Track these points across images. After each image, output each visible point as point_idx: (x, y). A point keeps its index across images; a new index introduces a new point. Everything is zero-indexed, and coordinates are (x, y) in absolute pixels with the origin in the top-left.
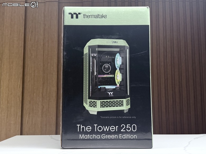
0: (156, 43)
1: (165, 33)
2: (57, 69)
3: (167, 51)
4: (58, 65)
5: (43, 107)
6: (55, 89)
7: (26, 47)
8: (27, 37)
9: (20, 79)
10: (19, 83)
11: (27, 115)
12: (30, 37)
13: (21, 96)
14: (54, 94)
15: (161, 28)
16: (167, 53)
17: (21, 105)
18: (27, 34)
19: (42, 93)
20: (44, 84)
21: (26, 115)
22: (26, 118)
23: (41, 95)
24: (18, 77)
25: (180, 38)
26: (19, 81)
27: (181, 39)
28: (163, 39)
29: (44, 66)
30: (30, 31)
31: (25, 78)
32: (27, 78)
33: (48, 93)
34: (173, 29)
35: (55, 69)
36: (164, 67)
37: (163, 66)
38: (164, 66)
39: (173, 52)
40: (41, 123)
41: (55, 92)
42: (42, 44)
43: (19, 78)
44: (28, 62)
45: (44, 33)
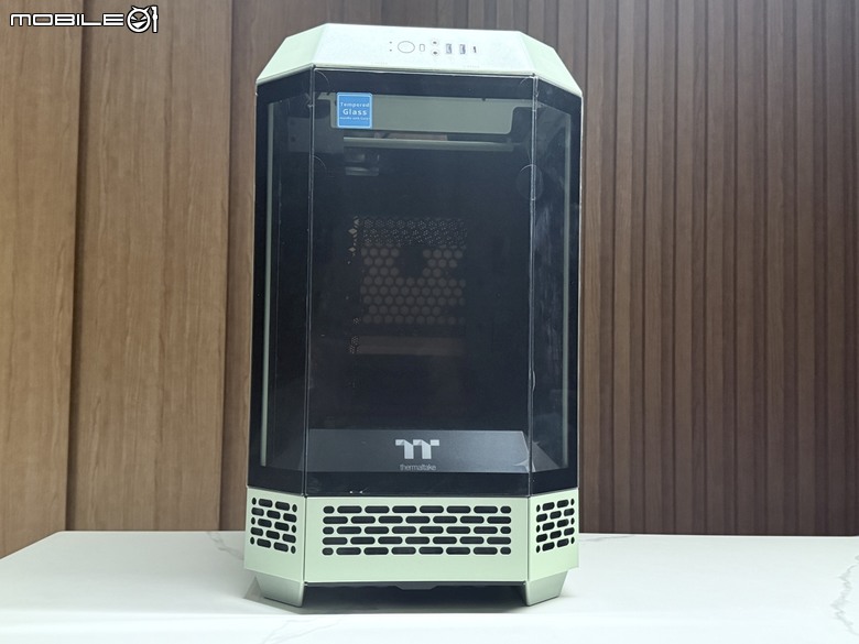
0: (660, 127)
1: (701, 82)
2: (226, 230)
3: (710, 164)
4: (231, 213)
5: (166, 398)
6: (215, 318)
7: (91, 131)
8: (93, 87)
9: (61, 270)
10: (59, 292)
11: (93, 430)
12: (106, 87)
13: (69, 347)
14: (215, 342)
15: (687, 61)
16: (710, 173)
17: (68, 386)
18: (93, 72)
19: (160, 337)
20: (167, 293)
21: (91, 429)
22: (90, 442)
23: (155, 342)
24: (56, 264)
25: (766, 104)
26: (61, 280)
27: (769, 113)
28: (694, 109)
29: (167, 215)
30: (109, 57)
31: (87, 266)
32: (96, 268)
33: (187, 336)
34: (736, 66)
35: (220, 233)
36: (693, 233)
37: (690, 226)
38: (693, 226)
39: (733, 165)
40: (156, 462)
41: (220, 331)
42: (161, 115)
43: (59, 268)
44: (97, 196)
45: (170, 67)
